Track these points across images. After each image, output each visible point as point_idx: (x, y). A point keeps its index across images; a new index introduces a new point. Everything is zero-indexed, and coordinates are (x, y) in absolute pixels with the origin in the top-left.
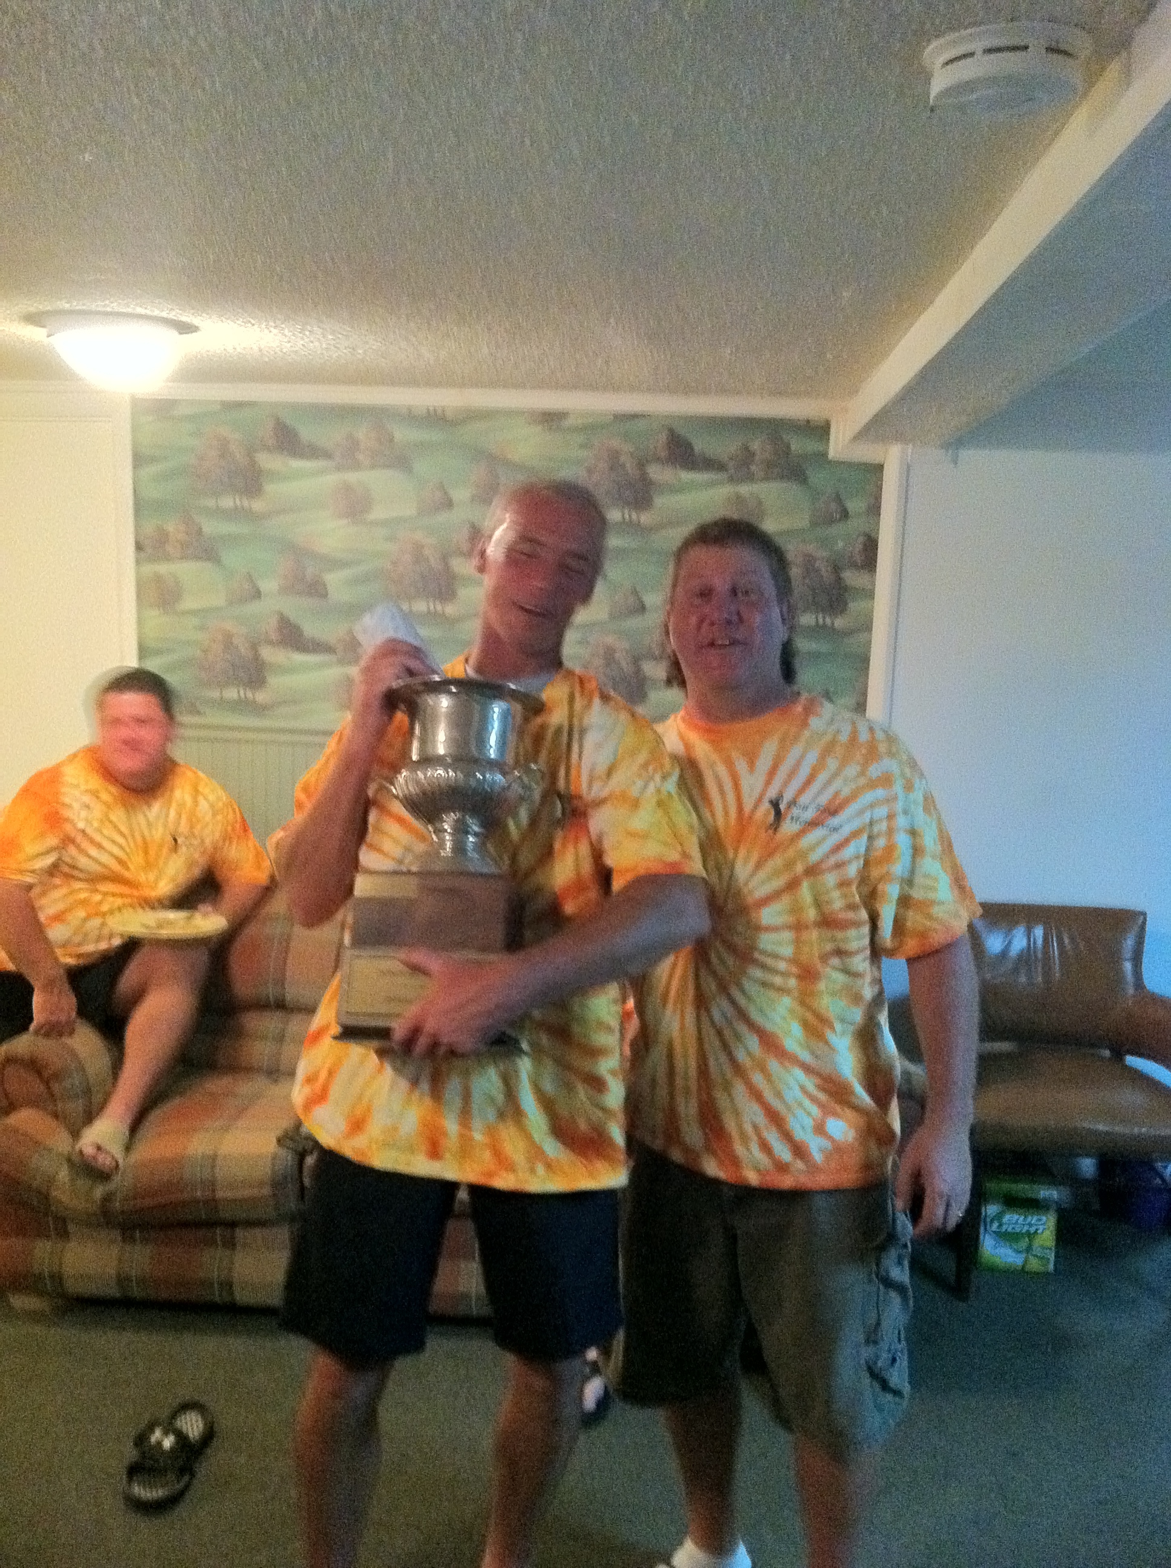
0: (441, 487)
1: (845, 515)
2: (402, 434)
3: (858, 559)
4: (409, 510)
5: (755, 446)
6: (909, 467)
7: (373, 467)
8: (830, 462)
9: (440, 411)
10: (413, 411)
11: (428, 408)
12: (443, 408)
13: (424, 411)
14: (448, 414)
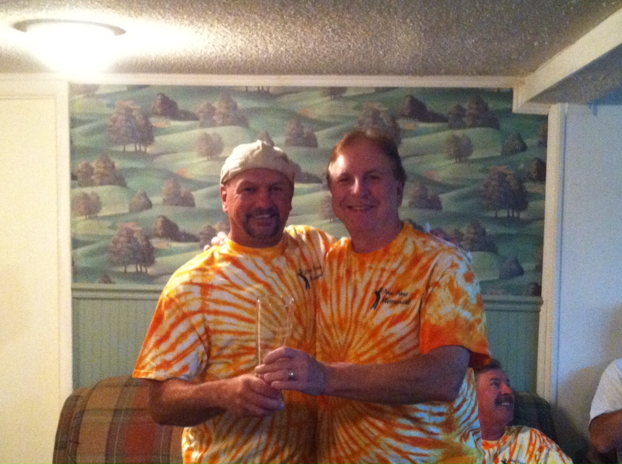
1: (524, 148)
2: (242, 104)
3: (534, 175)
5: (466, 106)
6: (566, 117)
7: (223, 124)
8: (515, 115)
9: (266, 89)
10: (249, 89)
11: (258, 87)
12: (268, 88)
13: (256, 89)
14: (271, 91)
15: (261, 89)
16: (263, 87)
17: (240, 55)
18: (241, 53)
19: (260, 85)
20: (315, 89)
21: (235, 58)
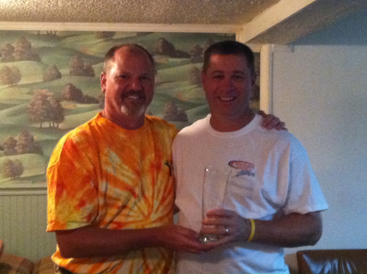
0: (55, 68)
2: (35, 44)
4: (39, 79)
5: (202, 46)
7: (21, 60)
9: (53, 33)
10: (41, 33)
11: (48, 31)
12: (56, 32)
13: (46, 33)
14: (57, 34)
15: (49, 32)
16: (51, 31)
17: (35, 8)
18: (37, 6)
19: (49, 30)
20: (92, 33)
21: (31, 10)
